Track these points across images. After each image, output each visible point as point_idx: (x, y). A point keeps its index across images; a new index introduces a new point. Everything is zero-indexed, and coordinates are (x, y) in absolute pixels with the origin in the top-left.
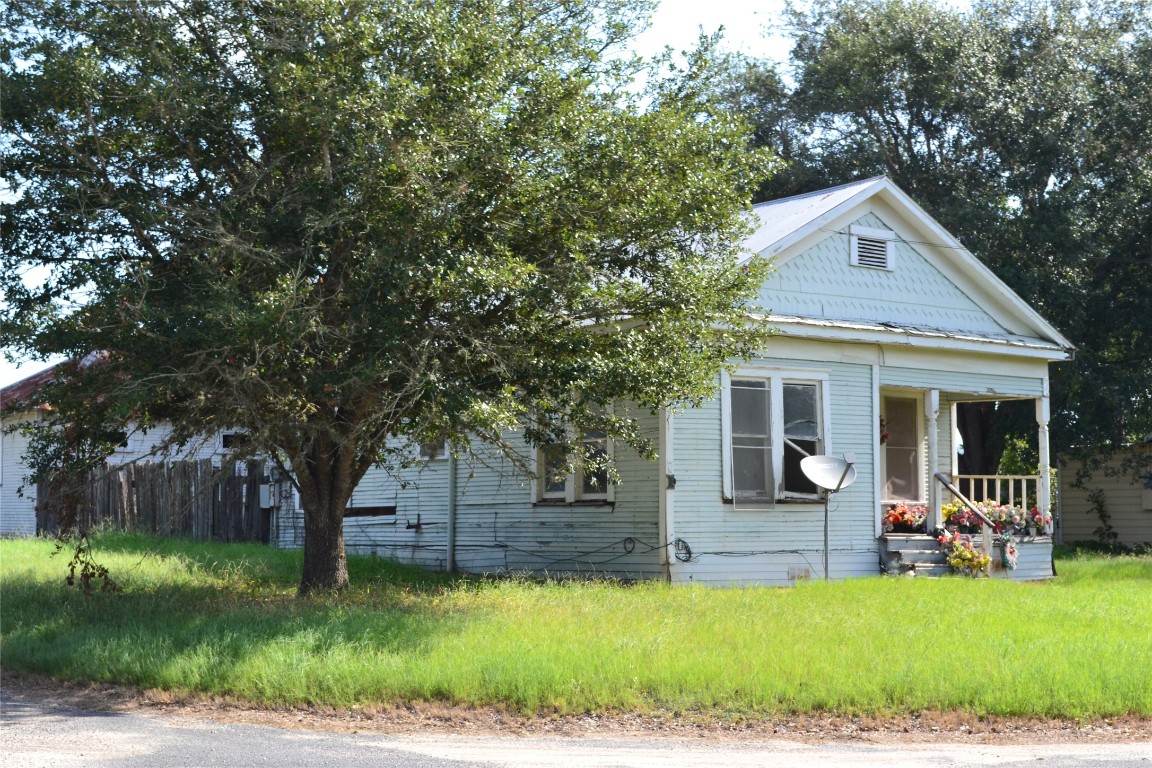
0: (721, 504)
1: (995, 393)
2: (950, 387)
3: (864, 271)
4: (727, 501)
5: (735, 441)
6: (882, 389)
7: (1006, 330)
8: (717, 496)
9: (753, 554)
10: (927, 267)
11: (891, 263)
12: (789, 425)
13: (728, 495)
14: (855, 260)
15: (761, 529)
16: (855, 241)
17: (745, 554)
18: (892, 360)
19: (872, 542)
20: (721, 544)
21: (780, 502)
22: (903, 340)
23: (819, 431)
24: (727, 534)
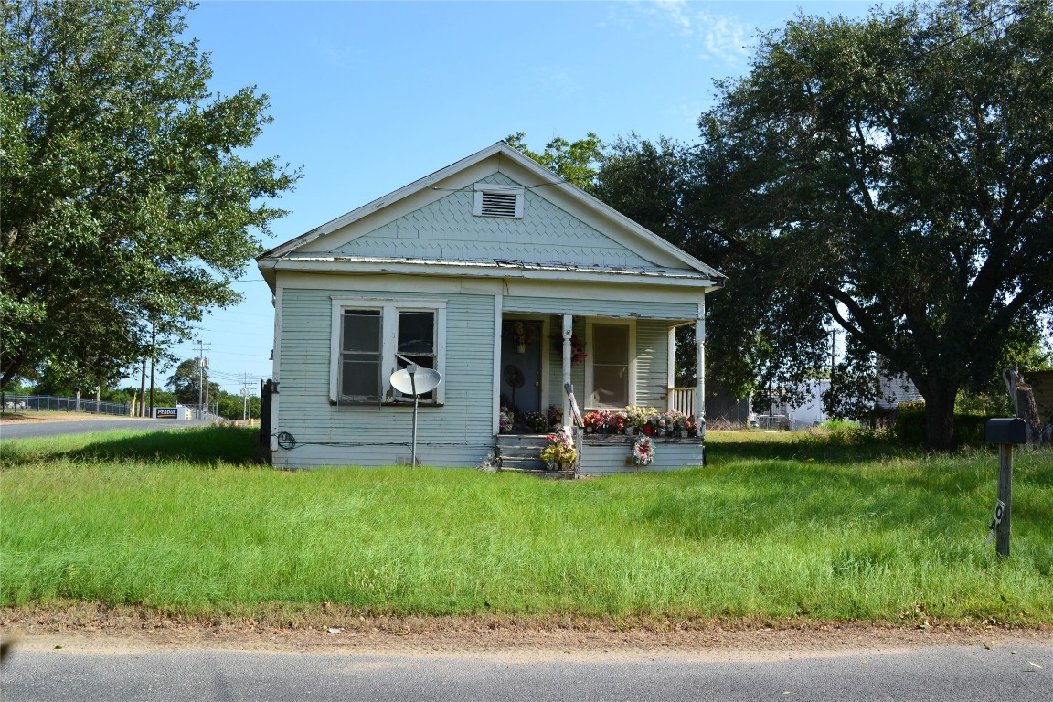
0: (328, 406)
1: (639, 316)
2: (587, 312)
3: (490, 220)
4: (333, 403)
5: (345, 357)
6: (504, 314)
7: (652, 263)
8: (324, 400)
9: (359, 445)
10: (561, 215)
11: (518, 212)
12: (404, 344)
13: (334, 398)
14: (478, 210)
15: (369, 426)
16: (479, 197)
17: (352, 445)
18: (515, 291)
19: (490, 439)
20: (327, 437)
21: (387, 404)
22: (516, 274)
23: (434, 348)
24: (333, 429)
